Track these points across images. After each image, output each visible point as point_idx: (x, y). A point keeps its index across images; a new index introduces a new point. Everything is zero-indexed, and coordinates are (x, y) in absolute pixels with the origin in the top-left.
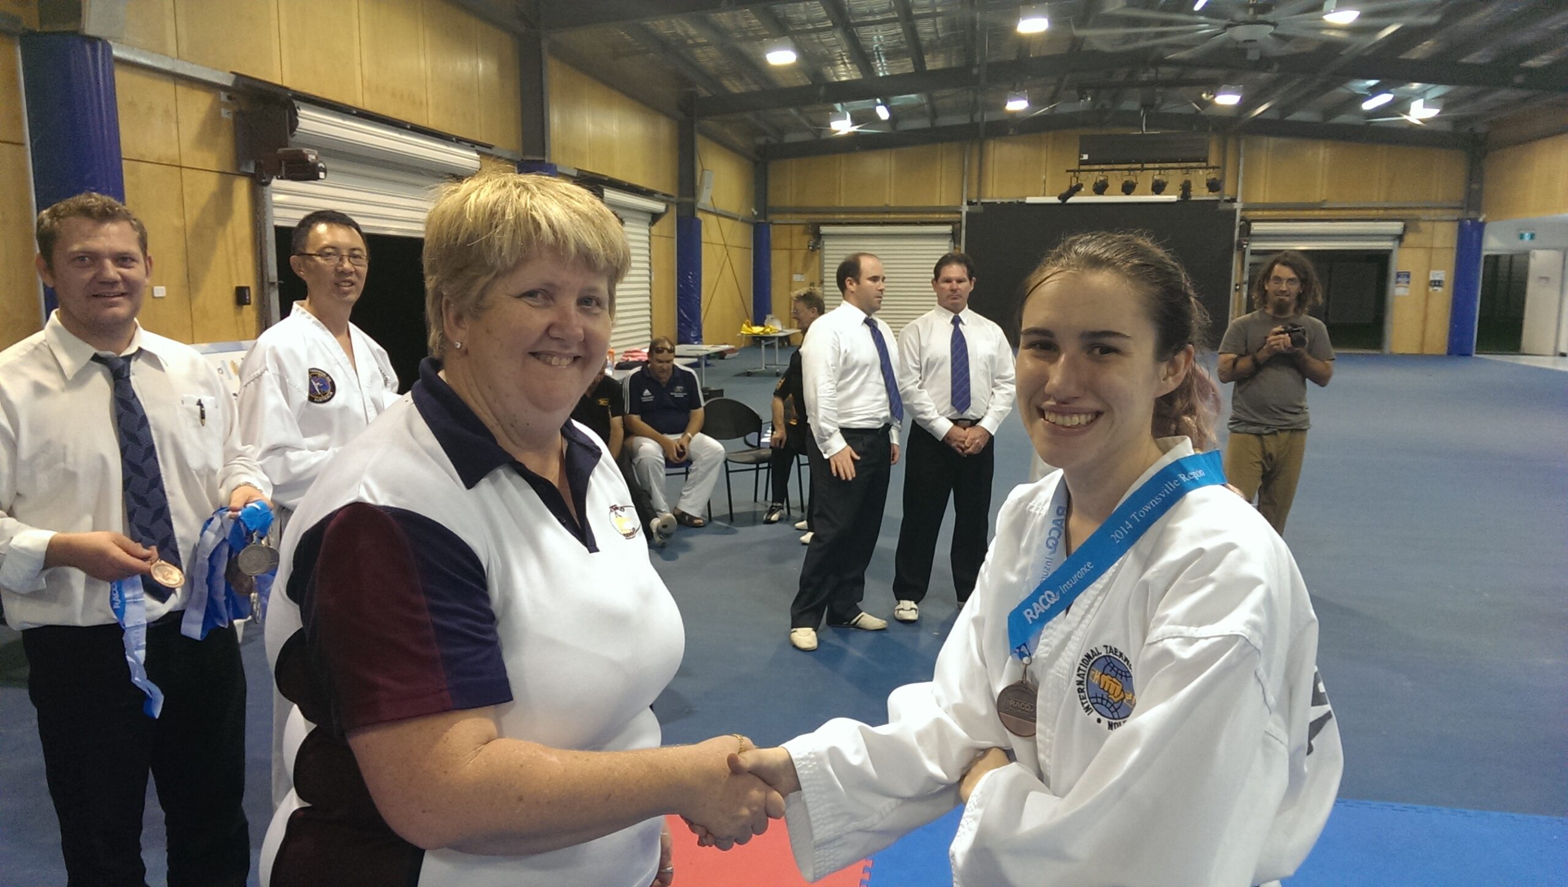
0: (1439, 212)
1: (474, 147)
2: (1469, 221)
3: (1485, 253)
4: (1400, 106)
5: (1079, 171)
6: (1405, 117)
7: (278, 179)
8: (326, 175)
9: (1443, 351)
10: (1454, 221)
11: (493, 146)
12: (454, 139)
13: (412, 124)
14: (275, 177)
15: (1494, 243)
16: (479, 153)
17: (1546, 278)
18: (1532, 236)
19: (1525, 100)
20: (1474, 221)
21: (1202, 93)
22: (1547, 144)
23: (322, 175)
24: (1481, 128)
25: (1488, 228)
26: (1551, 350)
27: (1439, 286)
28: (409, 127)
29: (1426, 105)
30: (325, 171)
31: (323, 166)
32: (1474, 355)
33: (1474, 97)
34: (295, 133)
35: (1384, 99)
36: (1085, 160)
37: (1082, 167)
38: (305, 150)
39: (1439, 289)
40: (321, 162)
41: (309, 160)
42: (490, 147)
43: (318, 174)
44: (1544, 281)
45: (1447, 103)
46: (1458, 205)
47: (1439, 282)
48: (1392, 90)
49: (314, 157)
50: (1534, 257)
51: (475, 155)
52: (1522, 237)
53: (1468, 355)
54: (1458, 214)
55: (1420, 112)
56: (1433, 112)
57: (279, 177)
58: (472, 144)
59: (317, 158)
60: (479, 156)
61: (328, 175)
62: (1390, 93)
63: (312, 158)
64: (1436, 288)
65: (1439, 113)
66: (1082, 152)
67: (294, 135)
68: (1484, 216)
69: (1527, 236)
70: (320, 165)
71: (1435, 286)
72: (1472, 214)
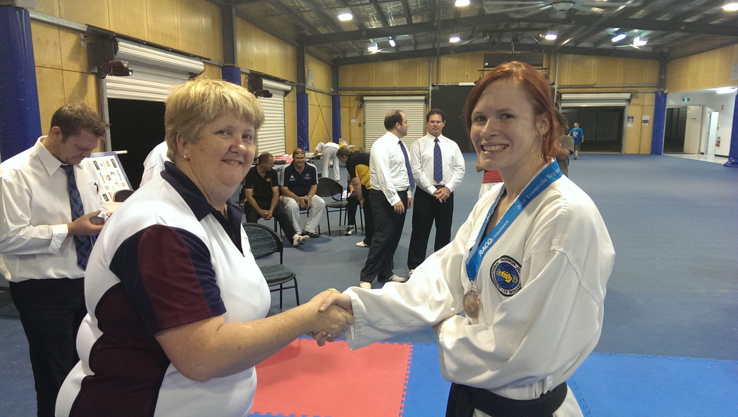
0: (646, 89)
1: (201, 59)
2: (660, 93)
3: (667, 107)
4: (629, 40)
5: (484, 70)
6: (631, 45)
7: (109, 75)
8: (132, 73)
9: (649, 152)
10: (654, 93)
11: (211, 59)
12: (192, 56)
13: (172, 49)
14: (108, 74)
15: (671, 103)
16: (203, 62)
17: (695, 119)
18: (688, 100)
19: (684, 38)
20: (662, 93)
21: (540, 34)
22: (695, 57)
23: (130, 73)
24: (665, 50)
25: (668, 96)
26: (697, 152)
27: (647, 122)
28: (171, 50)
29: (641, 39)
30: (132, 71)
31: (131, 69)
32: (663, 154)
33: (663, 36)
34: (117, 53)
35: (622, 37)
36: (487, 66)
37: (486, 69)
38: (122, 62)
39: (647, 124)
40: (130, 67)
41: (124, 66)
42: (209, 59)
43: (129, 73)
44: (693, 120)
45: (650, 39)
46: (655, 85)
47: (647, 120)
48: (626, 33)
49: (126, 65)
50: (689, 109)
51: (202, 63)
52: (684, 100)
53: (660, 154)
54: (655, 89)
55: (638, 43)
56: (644, 43)
57: (110, 74)
58: (200, 58)
59: (128, 65)
60: (204, 64)
61: (133, 73)
62: (625, 34)
63: (125, 65)
64: (645, 124)
65: (647, 43)
66: (485, 62)
67: (117, 54)
68: (667, 90)
69: (686, 101)
70: (130, 68)
71: (645, 122)
72: (662, 90)
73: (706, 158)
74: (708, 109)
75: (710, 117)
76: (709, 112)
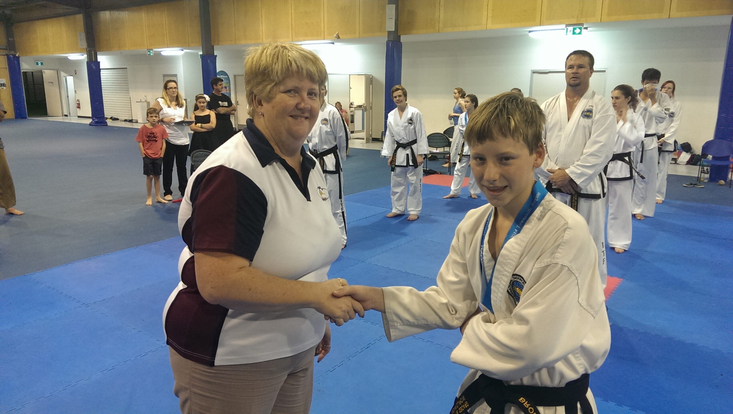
2: (11, 56)
3: (22, 71)
9: (14, 117)
10: (5, 55)
15: (26, 66)
17: (52, 83)
18: (42, 64)
20: (14, 56)
22: (40, 22)
24: (8, 12)
25: (20, 58)
26: (61, 116)
27: (4, 86)
32: (28, 118)
39: (5, 88)
44: (51, 83)
46: (4, 47)
47: (3, 84)
50: (44, 73)
52: (37, 64)
53: (26, 118)
54: (6, 52)
64: (2, 87)
68: (18, 53)
69: (40, 65)
72: (12, 52)
73: (70, 119)
74: (63, 74)
75: (66, 81)
76: (65, 77)
